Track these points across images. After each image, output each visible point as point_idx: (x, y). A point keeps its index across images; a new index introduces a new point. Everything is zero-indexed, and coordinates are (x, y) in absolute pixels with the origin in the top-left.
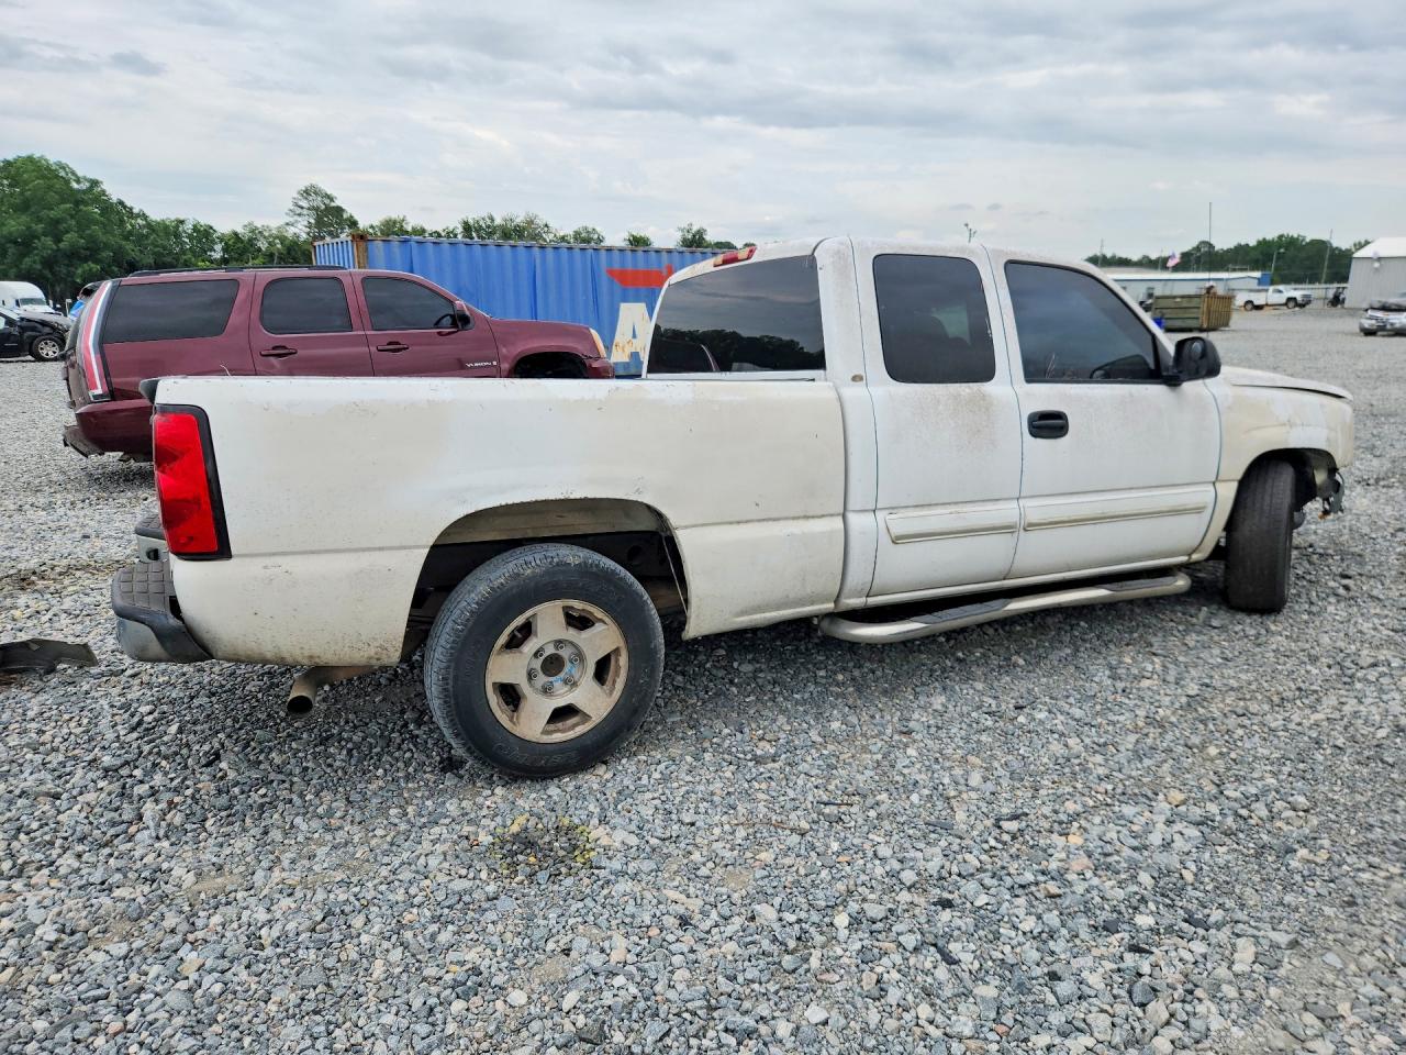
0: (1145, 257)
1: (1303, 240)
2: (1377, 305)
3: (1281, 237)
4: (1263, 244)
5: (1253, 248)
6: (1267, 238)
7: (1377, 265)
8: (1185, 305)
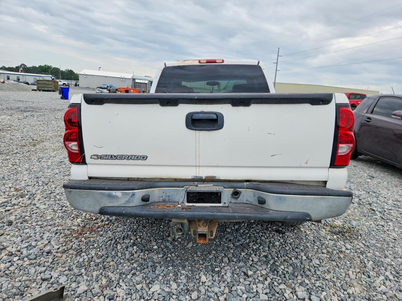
0: (3, 67)
1: (52, 67)
2: (99, 87)
3: (45, 65)
4: (40, 67)
5: (38, 68)
6: (42, 65)
7: (85, 76)
8: (47, 83)
